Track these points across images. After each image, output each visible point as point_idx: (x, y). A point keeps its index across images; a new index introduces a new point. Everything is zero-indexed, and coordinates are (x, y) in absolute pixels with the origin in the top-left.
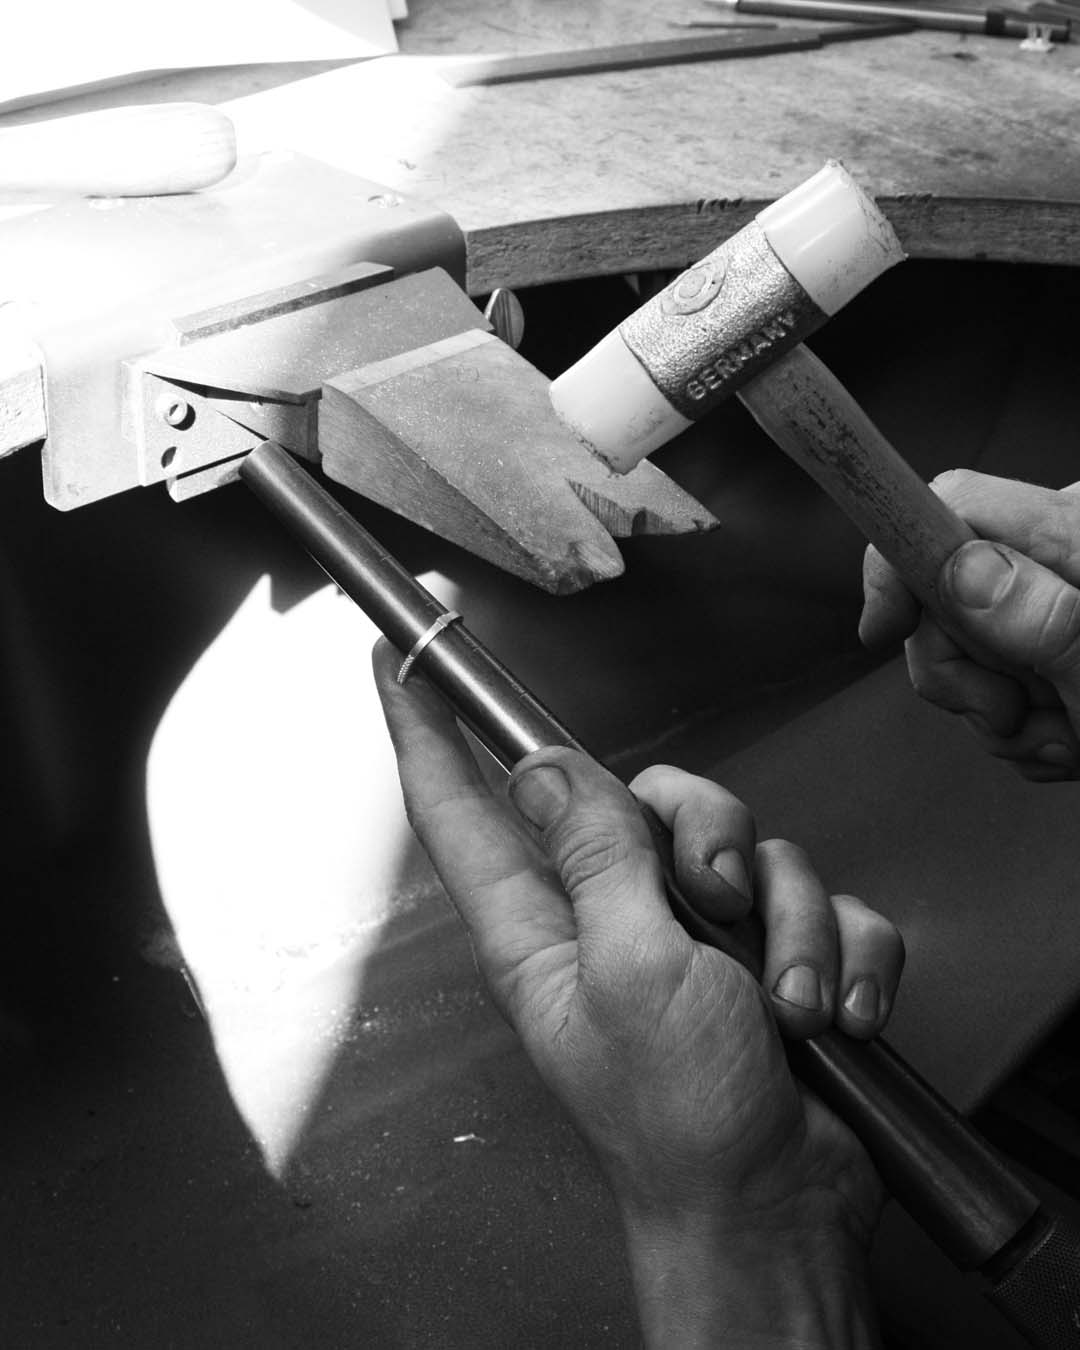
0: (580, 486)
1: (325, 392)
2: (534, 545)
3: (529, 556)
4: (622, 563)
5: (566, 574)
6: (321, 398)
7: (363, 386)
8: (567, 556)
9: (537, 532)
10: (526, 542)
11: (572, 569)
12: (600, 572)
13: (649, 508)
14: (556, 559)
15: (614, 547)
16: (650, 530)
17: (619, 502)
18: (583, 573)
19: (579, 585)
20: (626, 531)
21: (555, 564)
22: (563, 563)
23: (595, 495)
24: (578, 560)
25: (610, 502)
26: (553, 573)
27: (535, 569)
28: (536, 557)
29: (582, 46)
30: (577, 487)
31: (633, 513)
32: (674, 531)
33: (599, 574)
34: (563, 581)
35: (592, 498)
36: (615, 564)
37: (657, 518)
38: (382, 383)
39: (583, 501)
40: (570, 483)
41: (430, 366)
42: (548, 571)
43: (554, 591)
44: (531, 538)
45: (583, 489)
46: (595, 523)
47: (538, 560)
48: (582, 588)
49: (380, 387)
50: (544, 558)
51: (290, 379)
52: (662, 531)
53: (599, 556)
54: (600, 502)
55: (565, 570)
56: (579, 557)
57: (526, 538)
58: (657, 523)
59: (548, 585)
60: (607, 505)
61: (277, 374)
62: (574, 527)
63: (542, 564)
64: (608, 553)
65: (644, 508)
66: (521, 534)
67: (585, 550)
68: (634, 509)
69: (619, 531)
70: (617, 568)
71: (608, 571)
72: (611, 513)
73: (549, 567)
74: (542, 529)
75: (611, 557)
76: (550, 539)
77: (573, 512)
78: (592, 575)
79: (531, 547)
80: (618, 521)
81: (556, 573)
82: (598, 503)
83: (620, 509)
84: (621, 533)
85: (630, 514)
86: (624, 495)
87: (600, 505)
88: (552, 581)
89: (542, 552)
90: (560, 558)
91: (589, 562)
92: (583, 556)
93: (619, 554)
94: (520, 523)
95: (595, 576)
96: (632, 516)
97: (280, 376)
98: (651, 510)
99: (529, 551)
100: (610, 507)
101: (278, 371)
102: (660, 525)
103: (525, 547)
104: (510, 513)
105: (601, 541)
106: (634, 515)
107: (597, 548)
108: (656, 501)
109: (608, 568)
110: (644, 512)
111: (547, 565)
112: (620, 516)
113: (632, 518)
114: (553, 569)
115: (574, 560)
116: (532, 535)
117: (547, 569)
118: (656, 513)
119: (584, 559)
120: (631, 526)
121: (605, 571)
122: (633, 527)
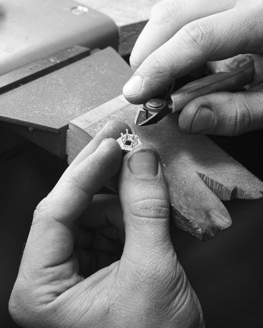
0: (204, 175)
1: (70, 126)
2: (188, 214)
3: (186, 220)
4: (231, 220)
5: (206, 230)
6: (68, 129)
7: (89, 124)
8: (205, 219)
9: (188, 206)
10: (185, 213)
11: (209, 227)
12: (221, 226)
13: (238, 186)
14: (200, 222)
16: (240, 197)
17: (224, 184)
19: (212, 234)
20: (228, 198)
21: (200, 225)
22: (204, 224)
23: (212, 180)
24: (211, 221)
25: (219, 184)
26: (200, 230)
27: (190, 227)
28: (191, 221)
30: (202, 176)
31: (232, 189)
32: (252, 198)
33: (221, 228)
34: (205, 234)
35: (210, 181)
36: (227, 220)
37: (242, 191)
38: (99, 122)
39: (205, 182)
40: (199, 174)
41: (121, 110)
43: (201, 239)
44: (186, 210)
45: (205, 177)
46: (214, 197)
47: (192, 223)
48: (214, 235)
49: (99, 124)
50: (194, 221)
51: (51, 118)
52: (245, 198)
53: (220, 217)
54: (214, 184)
55: (205, 228)
56: (211, 219)
57: (184, 210)
58: (243, 193)
59: (197, 236)
60: (218, 185)
61: (44, 116)
62: (206, 201)
63: (194, 225)
64: (223, 215)
65: (236, 186)
66: (181, 208)
67: (213, 214)
68: (231, 187)
69: (223, 198)
70: (228, 222)
71: (225, 225)
72: (220, 189)
73: (198, 226)
74: (191, 204)
75: (225, 216)
76: (196, 209)
77: (203, 192)
78: (218, 228)
79: (187, 216)
80: (224, 193)
81: (202, 230)
82: (213, 184)
83: (225, 187)
84: (225, 199)
85: (230, 190)
86: (226, 180)
87: (214, 185)
88: (199, 234)
89: (193, 218)
90: (202, 221)
91: (216, 221)
92: (213, 218)
93: (228, 214)
94: (180, 201)
95: (219, 229)
96: (231, 191)
97: (45, 117)
98: (239, 187)
99: (187, 218)
100: (219, 186)
101: (44, 114)
102: (244, 195)
103: (185, 216)
104: (174, 196)
105: (220, 208)
106: (232, 191)
107: (218, 213)
108: (241, 182)
109: (224, 223)
110: (236, 188)
111: (196, 226)
112: (225, 191)
113: (231, 192)
114: (200, 227)
115: (209, 221)
116: (186, 208)
117: (197, 228)
118: (242, 189)
119: (213, 220)
120: (230, 196)
121: (224, 225)
122: (231, 196)
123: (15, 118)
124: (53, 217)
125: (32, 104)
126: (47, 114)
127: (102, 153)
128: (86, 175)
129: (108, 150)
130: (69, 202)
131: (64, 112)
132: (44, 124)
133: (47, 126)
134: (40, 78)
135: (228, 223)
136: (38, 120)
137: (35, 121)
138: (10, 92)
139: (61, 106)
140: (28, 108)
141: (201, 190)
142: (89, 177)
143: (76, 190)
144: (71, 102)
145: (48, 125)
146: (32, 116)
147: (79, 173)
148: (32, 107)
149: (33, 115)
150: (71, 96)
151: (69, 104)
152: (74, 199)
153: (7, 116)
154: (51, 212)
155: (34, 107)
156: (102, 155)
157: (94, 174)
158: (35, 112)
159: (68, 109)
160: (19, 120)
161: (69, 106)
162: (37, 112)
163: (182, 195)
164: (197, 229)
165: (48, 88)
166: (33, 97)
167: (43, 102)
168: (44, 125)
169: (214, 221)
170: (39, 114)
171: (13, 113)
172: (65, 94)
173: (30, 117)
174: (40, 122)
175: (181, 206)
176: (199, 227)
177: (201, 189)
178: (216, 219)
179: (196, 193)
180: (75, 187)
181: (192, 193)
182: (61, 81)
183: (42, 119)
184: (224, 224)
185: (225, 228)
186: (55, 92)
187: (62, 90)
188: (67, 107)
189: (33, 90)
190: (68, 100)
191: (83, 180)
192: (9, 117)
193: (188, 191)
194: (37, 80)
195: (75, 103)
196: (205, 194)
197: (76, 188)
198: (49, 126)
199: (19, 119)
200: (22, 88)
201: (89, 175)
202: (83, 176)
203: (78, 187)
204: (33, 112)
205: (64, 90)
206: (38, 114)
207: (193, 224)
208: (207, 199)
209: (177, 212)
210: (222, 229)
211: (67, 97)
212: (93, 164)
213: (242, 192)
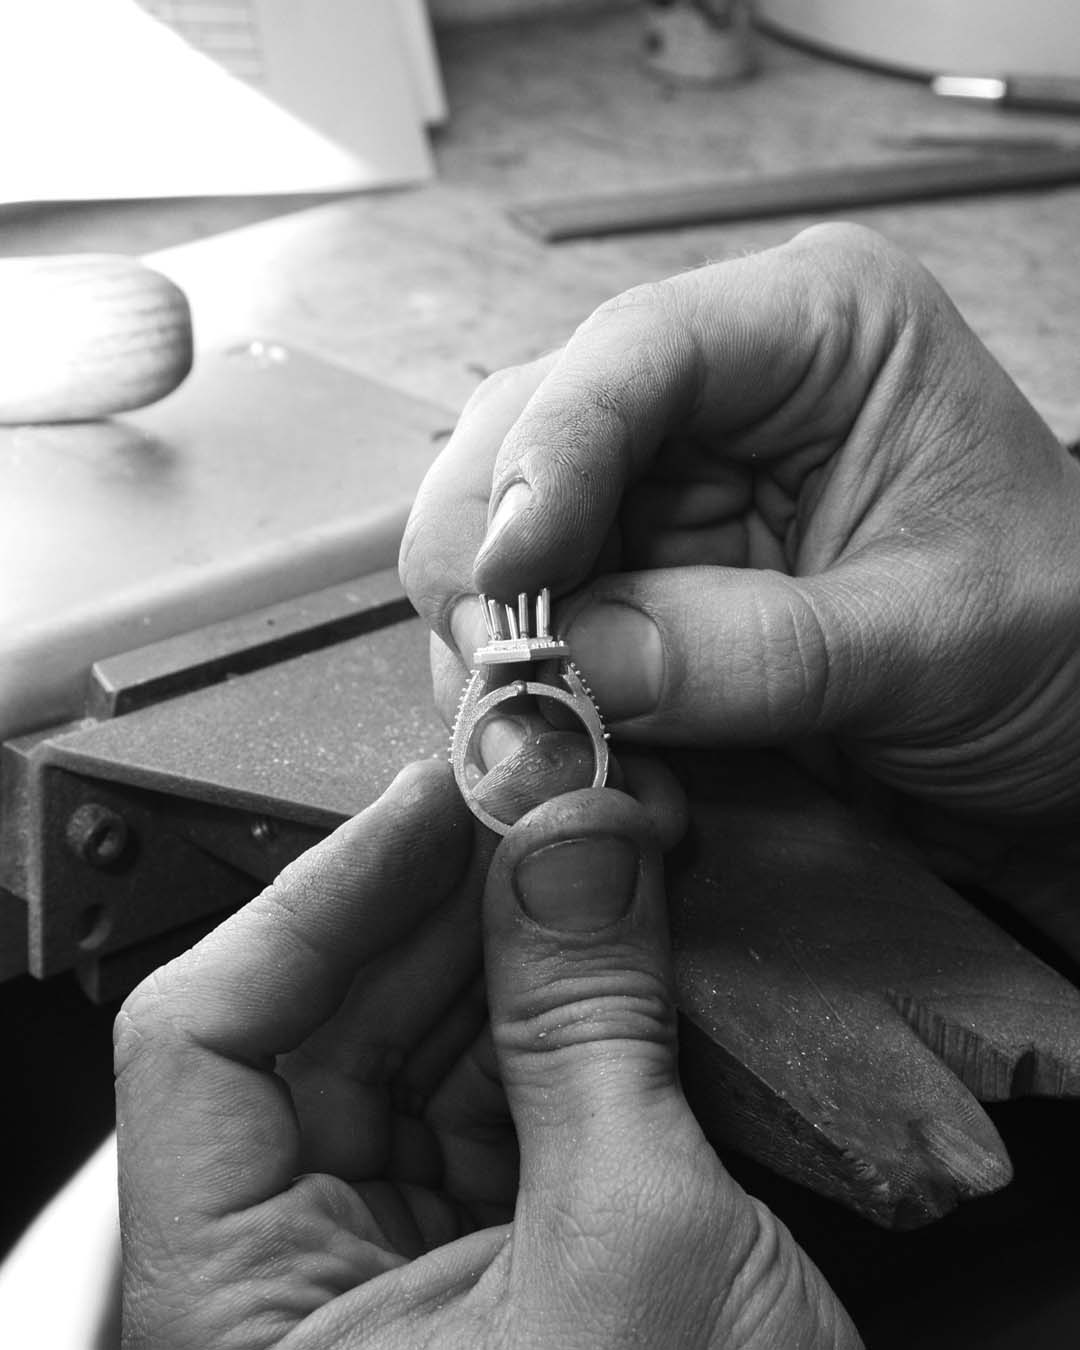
0: (907, 1003)
2: (838, 1128)
3: (833, 1152)
4: (1008, 1163)
5: (911, 1190)
8: (908, 1151)
9: (843, 1101)
10: (827, 1124)
11: (919, 1179)
12: (970, 1181)
13: (1042, 1045)
14: (887, 1158)
15: (989, 1129)
16: (1046, 1088)
17: (986, 1036)
18: (941, 1185)
19: (933, 1210)
20: (1002, 1091)
21: (886, 1169)
22: (902, 1166)
23: (938, 1020)
24: (929, 1160)
26: (884, 1187)
27: (848, 1178)
28: (850, 1154)
29: (741, 175)
30: (901, 1005)
31: (1015, 1055)
33: (968, 1188)
34: (904, 1205)
35: (931, 1025)
36: (994, 1163)
37: (1057, 1065)
39: (913, 1025)
40: (888, 996)
42: (875, 1182)
43: (888, 1224)
44: (834, 1113)
45: (912, 1010)
46: (946, 1077)
47: (853, 1160)
48: (939, 1215)
50: (863, 1156)
51: (335, 784)
52: (1068, 1091)
53: (963, 1149)
54: (947, 1033)
55: (906, 1181)
56: (928, 1153)
57: (825, 1114)
58: (1058, 1074)
59: (874, 1211)
60: (962, 1038)
61: (309, 775)
62: (913, 1090)
63: (861, 1168)
64: (979, 1141)
65: (1032, 1044)
66: (815, 1105)
67: (937, 1136)
68: (1013, 1047)
69: (984, 1092)
70: (998, 1171)
71: (983, 1178)
72: (970, 1054)
73: (877, 1175)
74: (852, 1094)
75: (986, 1148)
76: (871, 1114)
77: (904, 1056)
78: (955, 1188)
79: (836, 1133)
80: (984, 1070)
81: (890, 1188)
82: (943, 1036)
83: (988, 1048)
84: (989, 1094)
85: (1007, 1058)
86: (995, 1022)
87: (946, 1039)
88: (882, 1203)
89: (858, 1143)
90: (894, 1156)
91: (947, 1162)
92: (936, 1150)
93: (1000, 1142)
94: (810, 1083)
95: (962, 1190)
96: (1012, 1060)
97: (312, 779)
98: (1045, 1048)
99: (835, 1143)
100: (966, 1042)
101: (309, 769)
102: (1064, 1078)
103: (828, 1136)
104: (789, 1063)
105: (964, 1117)
106: (1015, 1060)
107: (959, 1132)
108: (1053, 1031)
109: (982, 1171)
110: (1033, 1053)
111: (871, 1171)
112: (988, 1061)
113: (1013, 1066)
114: (884, 1178)
115: (921, 1157)
116: (835, 1107)
117: (872, 1179)
118: (1056, 1055)
119: (939, 1157)
120: (1009, 1080)
121: (981, 1180)
122: (1014, 1081)
123: (200, 779)
124: (187, 1032)
125: (268, 737)
126: (322, 770)
127: (395, 809)
128: (328, 889)
129: (416, 799)
130: (255, 982)
131: (386, 766)
132: (306, 799)
133: (318, 806)
134: (305, 657)
135: (995, 1172)
136: (286, 789)
137: (276, 791)
138: (190, 698)
139: (373, 746)
140: (253, 749)
141: (896, 1050)
142: (338, 896)
143: (284, 940)
144: (414, 733)
145: (323, 803)
146: (264, 774)
147: (305, 882)
148: (269, 746)
149: (269, 772)
150: (416, 716)
151: (405, 740)
152: (273, 974)
153: (171, 772)
154: (182, 1016)
155: (275, 745)
156: (395, 814)
157: (358, 886)
158: (276, 760)
159: (401, 756)
160: (215, 787)
161: (407, 745)
162: (286, 762)
163: (821, 1062)
164: (873, 1184)
165: (333, 686)
166: (273, 715)
167: (308, 732)
168: (306, 803)
169: (939, 1159)
170: (293, 769)
171: (194, 762)
172: (394, 710)
173: (257, 777)
174: (295, 794)
175: (812, 1099)
176: (880, 1175)
177: (894, 1047)
178: (948, 1155)
179: (874, 1060)
180: (281, 930)
181: (860, 1056)
182: (381, 666)
183: (302, 785)
184: (981, 1174)
185: (982, 1190)
186: (355, 702)
187: (384, 695)
188: (397, 750)
189: (276, 693)
190: (404, 726)
191: (315, 906)
192: (179, 774)
193: (845, 1050)
194: (292, 664)
195: (428, 738)
196: (912, 1065)
197: (285, 933)
198: (326, 807)
199: (214, 781)
200: (233, 687)
201: (340, 888)
202: (318, 892)
203: (293, 931)
204: (268, 762)
205: (392, 697)
206: (287, 770)
207: (860, 1165)
208: (918, 1082)
209: (797, 1122)
210: (971, 1192)
211: (400, 720)
212: (357, 850)
213: (1057, 1067)
